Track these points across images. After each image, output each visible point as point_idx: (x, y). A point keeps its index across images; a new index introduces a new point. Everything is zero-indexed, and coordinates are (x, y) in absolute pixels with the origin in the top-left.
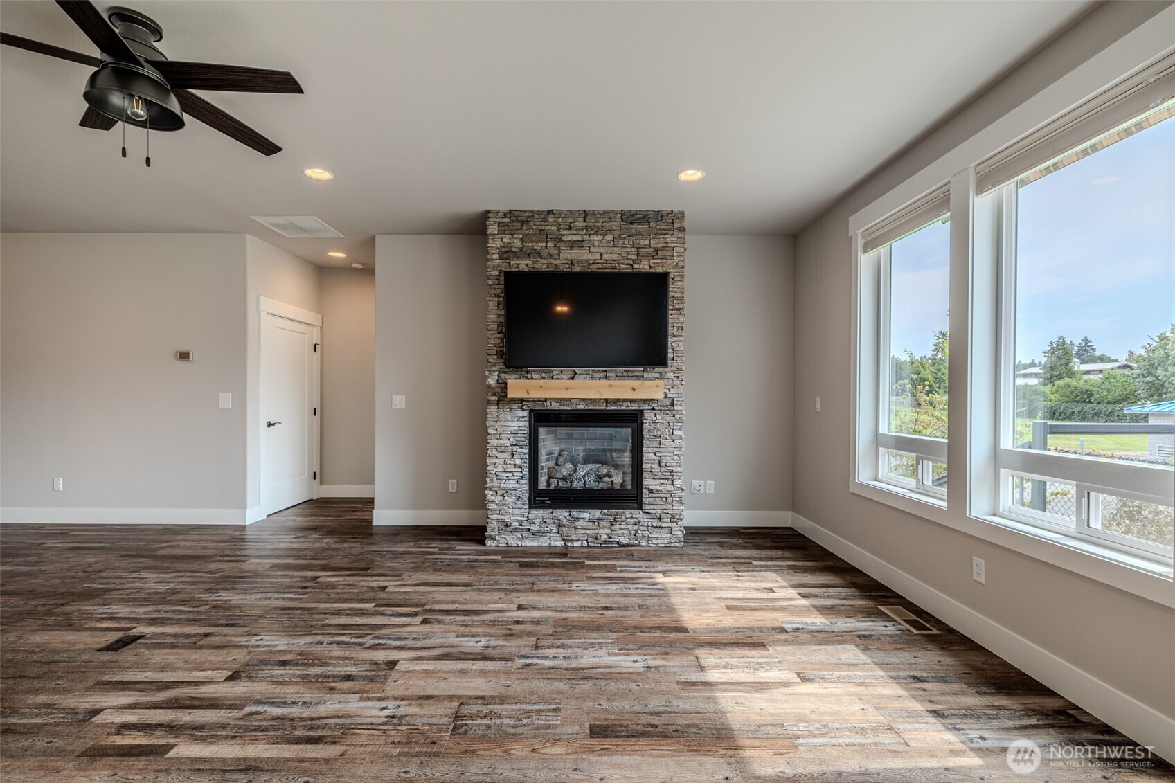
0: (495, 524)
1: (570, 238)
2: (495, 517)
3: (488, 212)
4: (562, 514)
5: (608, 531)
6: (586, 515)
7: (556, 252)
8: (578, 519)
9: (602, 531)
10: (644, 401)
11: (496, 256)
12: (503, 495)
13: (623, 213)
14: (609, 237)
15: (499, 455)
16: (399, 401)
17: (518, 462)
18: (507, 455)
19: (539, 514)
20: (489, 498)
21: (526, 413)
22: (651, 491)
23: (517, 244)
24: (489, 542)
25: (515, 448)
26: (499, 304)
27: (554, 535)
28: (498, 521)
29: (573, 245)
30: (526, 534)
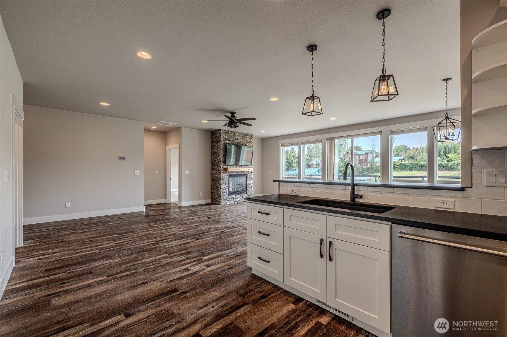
0: (222, 200)
1: (235, 137)
2: (222, 198)
3: (221, 129)
4: (234, 196)
5: (242, 199)
6: (238, 196)
7: (233, 140)
8: (237, 197)
9: (241, 199)
10: (247, 172)
11: (222, 140)
12: (224, 193)
13: (244, 133)
14: (242, 138)
15: (223, 184)
16: (188, 172)
17: (227, 185)
18: (224, 184)
19: (230, 197)
20: (221, 194)
21: (228, 175)
22: (249, 190)
23: (226, 137)
24: (221, 204)
25: (226, 182)
26: (223, 150)
27: (233, 201)
28: (223, 199)
29: (236, 139)
30: (228, 201)
